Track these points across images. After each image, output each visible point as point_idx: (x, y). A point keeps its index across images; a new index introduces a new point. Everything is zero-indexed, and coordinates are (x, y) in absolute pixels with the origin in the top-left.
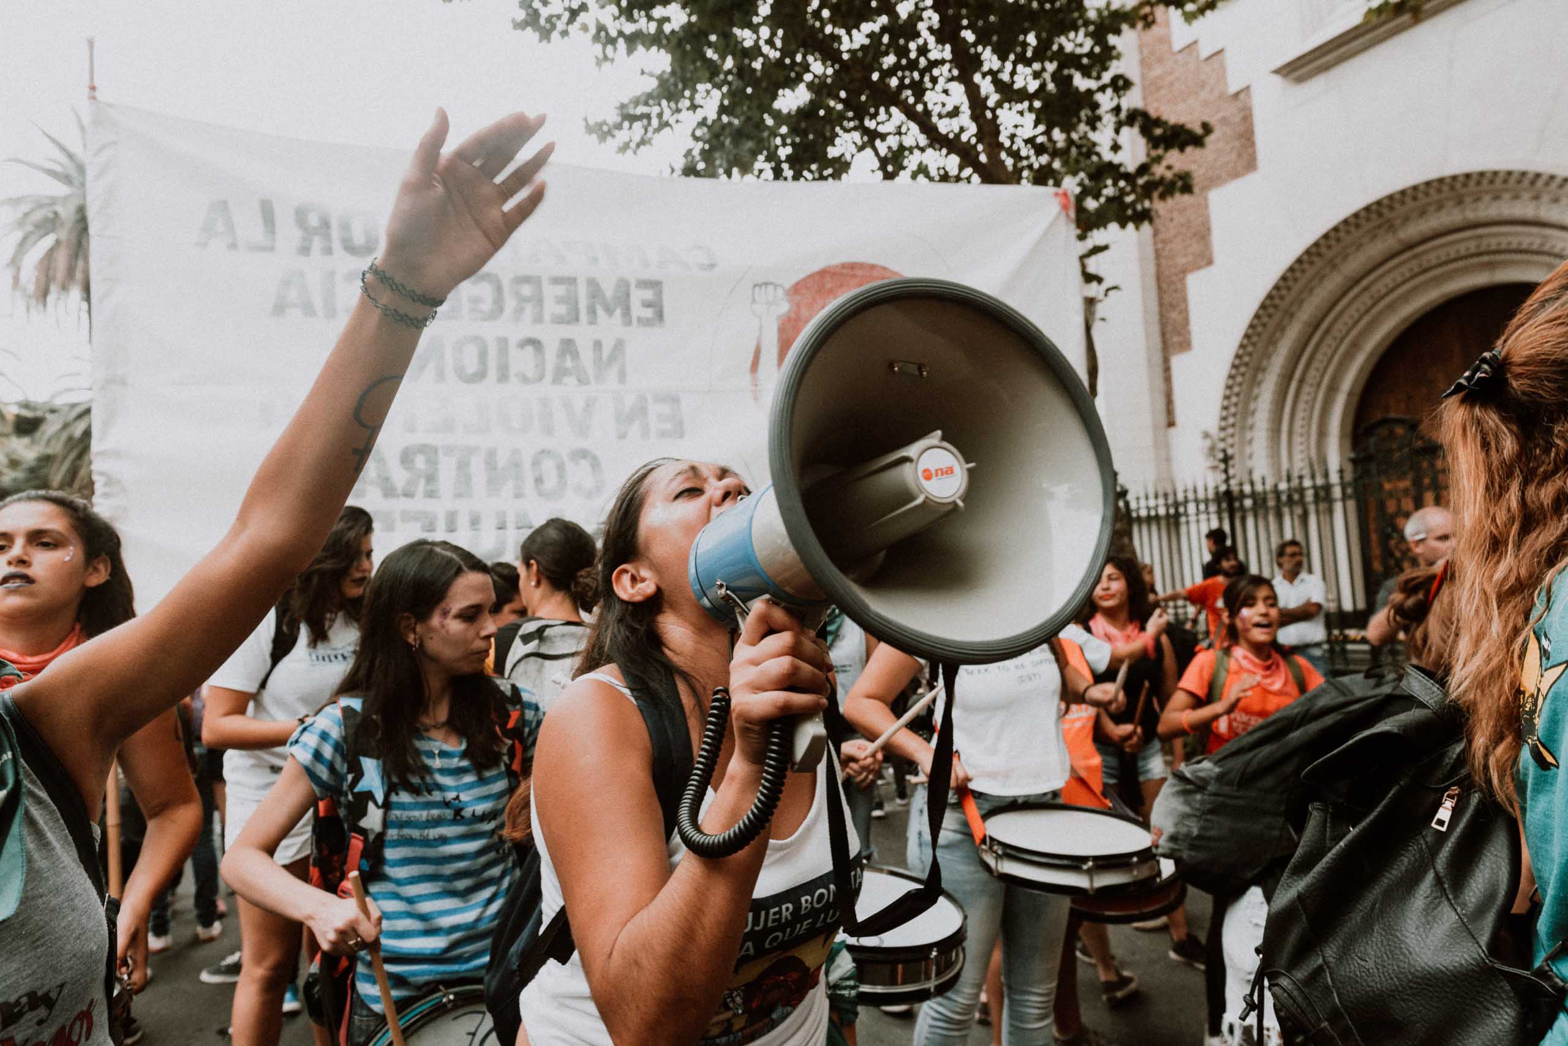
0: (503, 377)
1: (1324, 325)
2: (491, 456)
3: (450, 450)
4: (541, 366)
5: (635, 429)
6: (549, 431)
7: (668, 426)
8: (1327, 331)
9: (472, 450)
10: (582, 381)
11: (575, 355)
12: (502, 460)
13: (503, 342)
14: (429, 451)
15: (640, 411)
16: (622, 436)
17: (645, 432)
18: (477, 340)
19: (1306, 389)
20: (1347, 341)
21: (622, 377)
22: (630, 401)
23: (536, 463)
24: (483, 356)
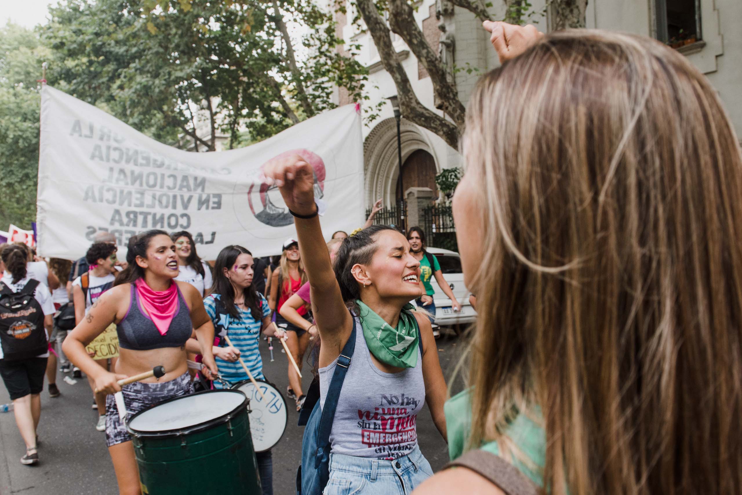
0: (162, 187)
1: (382, 156)
2: (155, 215)
3: (141, 213)
4: (175, 184)
5: (204, 206)
6: (174, 207)
7: (216, 205)
8: (384, 158)
9: (149, 213)
10: (189, 190)
11: (188, 182)
12: (158, 217)
13: (163, 175)
14: (135, 214)
15: (207, 201)
16: (199, 209)
17: (207, 208)
18: (155, 174)
19: (380, 177)
20: (390, 161)
21: (203, 190)
22: (204, 197)
23: (169, 218)
24: (156, 179)
